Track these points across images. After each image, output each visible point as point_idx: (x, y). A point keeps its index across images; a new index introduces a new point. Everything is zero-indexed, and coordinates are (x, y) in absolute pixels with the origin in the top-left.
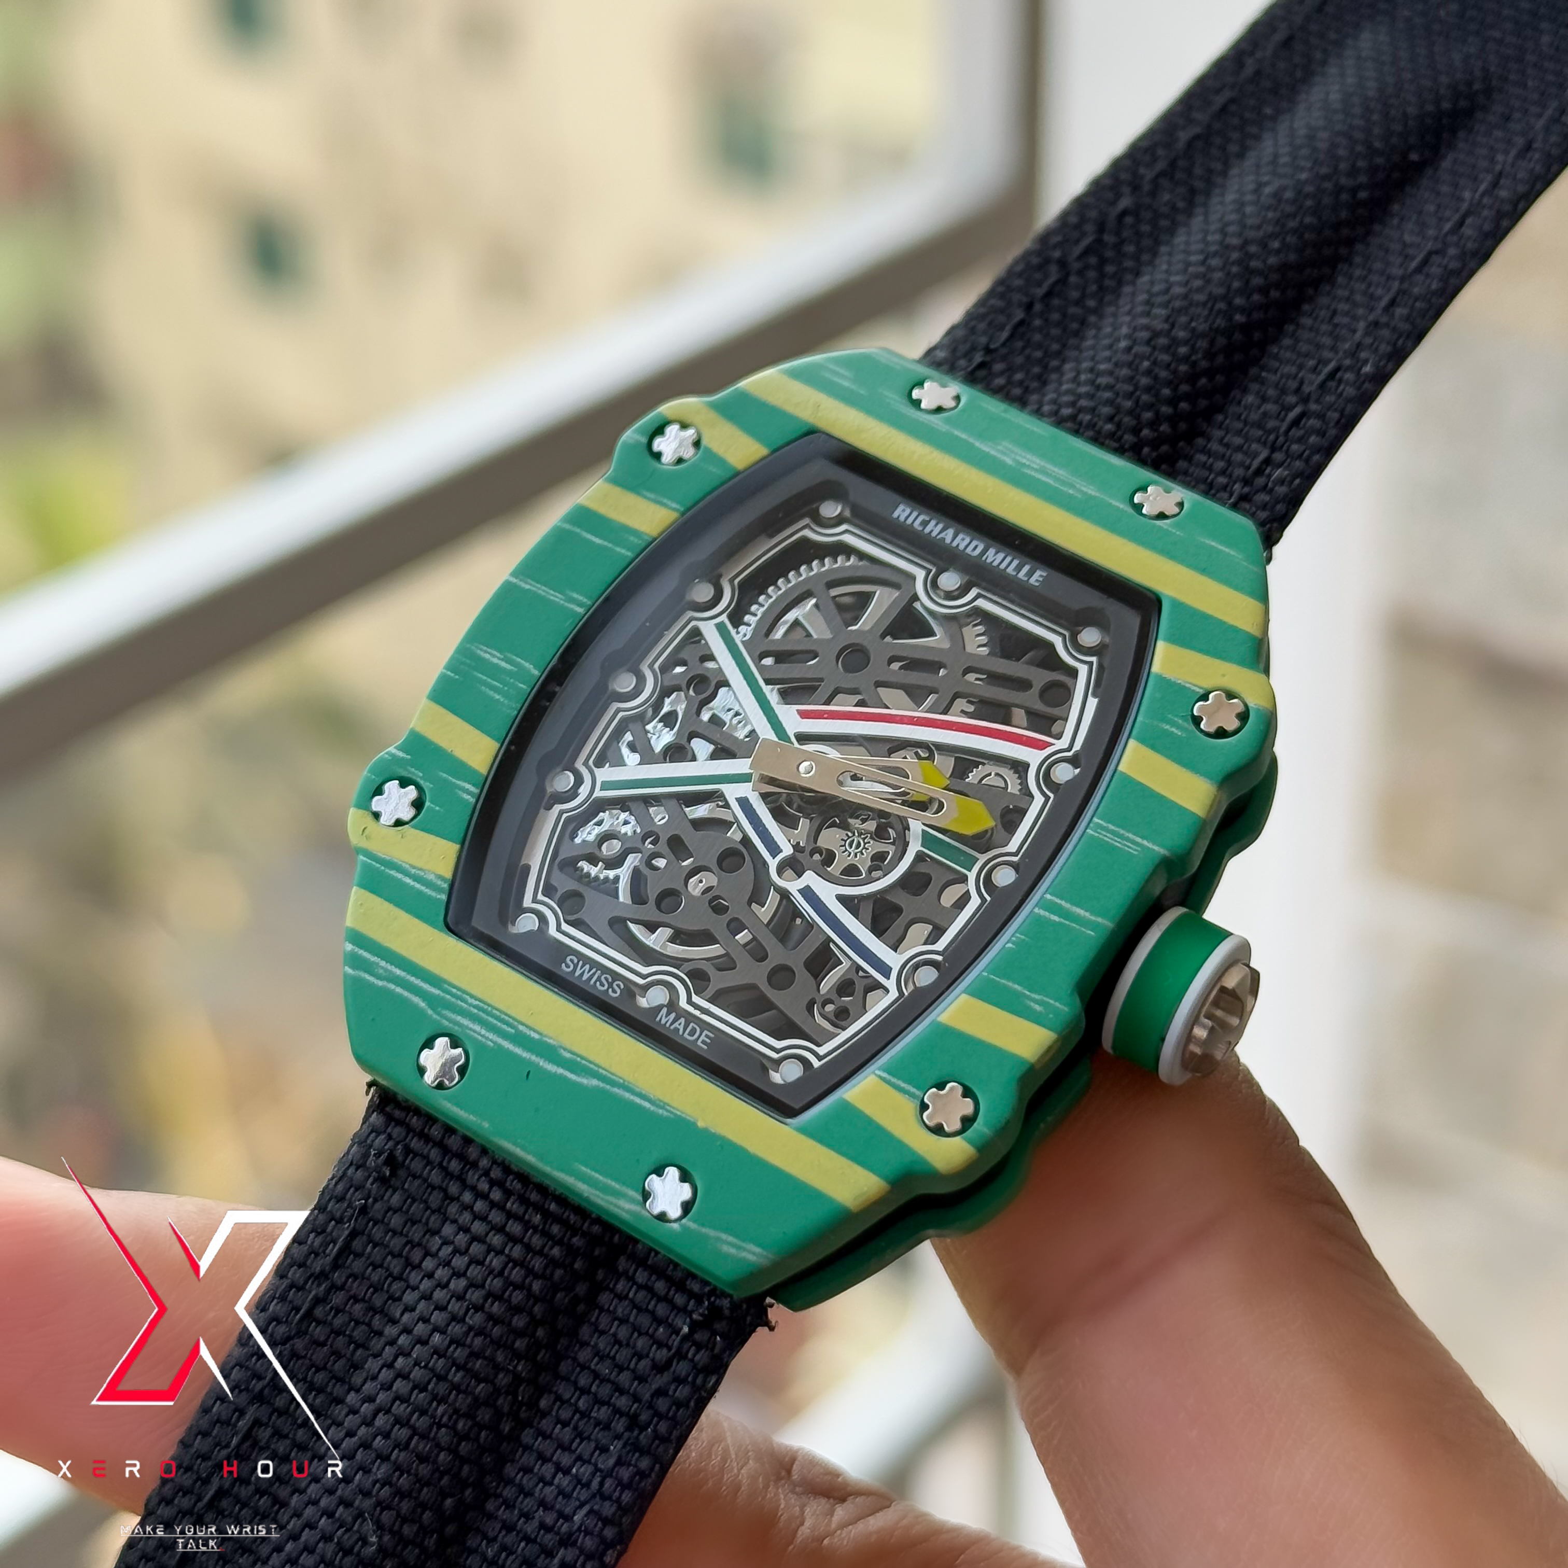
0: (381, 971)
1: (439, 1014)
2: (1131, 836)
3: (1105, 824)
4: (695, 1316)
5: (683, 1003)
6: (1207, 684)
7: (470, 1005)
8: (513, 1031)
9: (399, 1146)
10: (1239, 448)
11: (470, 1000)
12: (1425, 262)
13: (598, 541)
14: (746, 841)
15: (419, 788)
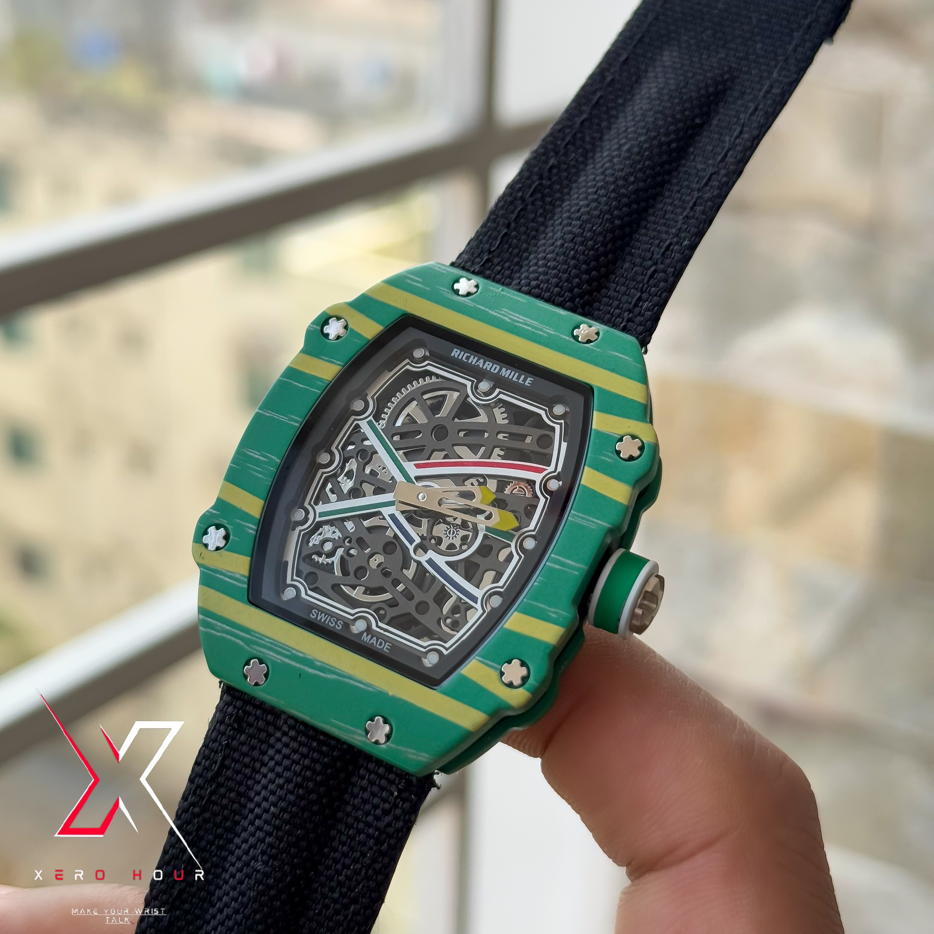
0: (219, 628)
1: (251, 648)
2: (591, 519)
3: (577, 514)
4: (400, 787)
5: (374, 627)
6: (621, 432)
7: (266, 642)
8: (289, 653)
9: (240, 712)
10: (625, 294)
11: (266, 639)
12: (709, 179)
13: (302, 386)
14: (396, 536)
15: (226, 529)
